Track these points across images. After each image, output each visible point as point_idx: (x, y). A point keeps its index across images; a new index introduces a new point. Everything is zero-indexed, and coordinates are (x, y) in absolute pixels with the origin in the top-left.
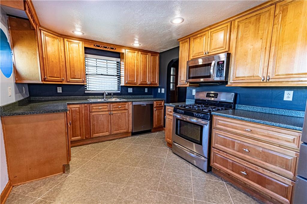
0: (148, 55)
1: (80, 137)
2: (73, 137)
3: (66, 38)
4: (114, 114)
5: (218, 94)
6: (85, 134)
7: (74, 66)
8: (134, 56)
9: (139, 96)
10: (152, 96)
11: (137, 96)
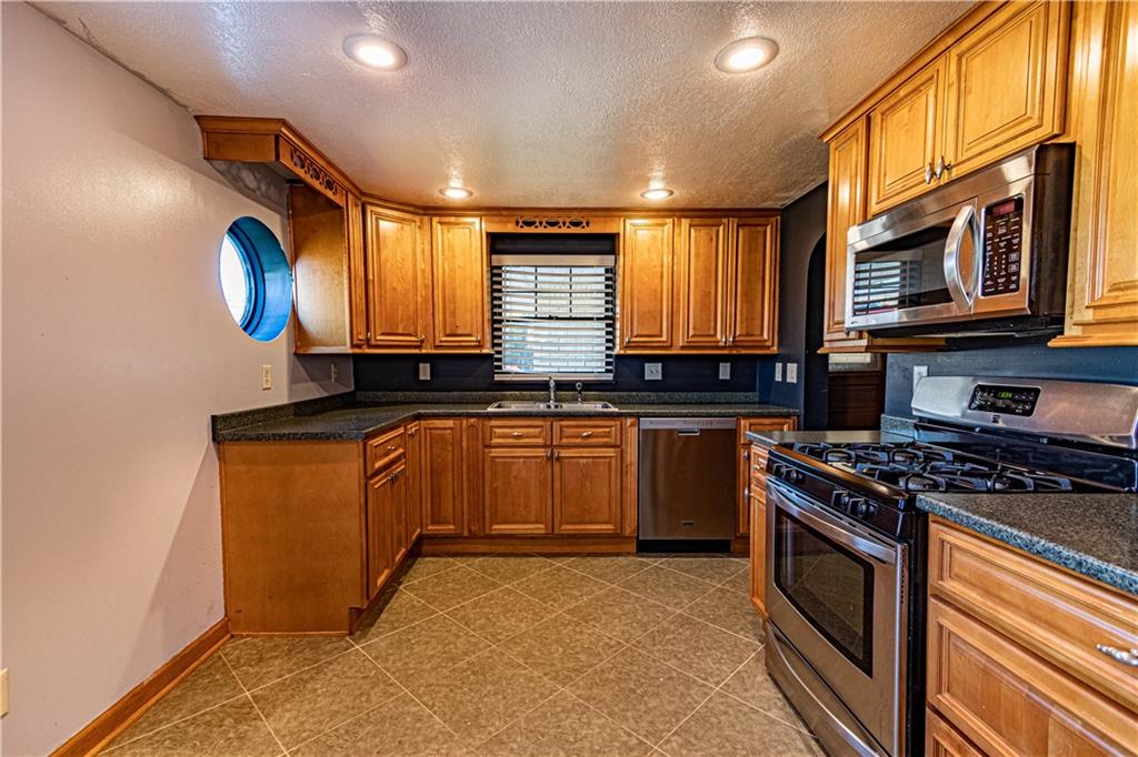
0: (721, 228)
1: (452, 527)
2: (433, 523)
3: (435, 215)
4: (566, 461)
5: (1037, 392)
6: (469, 520)
7: (454, 298)
8: (660, 241)
9: (689, 395)
10: (754, 395)
11: (683, 395)
